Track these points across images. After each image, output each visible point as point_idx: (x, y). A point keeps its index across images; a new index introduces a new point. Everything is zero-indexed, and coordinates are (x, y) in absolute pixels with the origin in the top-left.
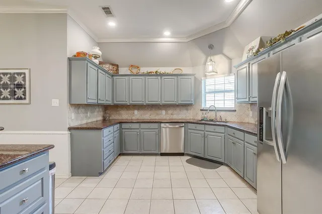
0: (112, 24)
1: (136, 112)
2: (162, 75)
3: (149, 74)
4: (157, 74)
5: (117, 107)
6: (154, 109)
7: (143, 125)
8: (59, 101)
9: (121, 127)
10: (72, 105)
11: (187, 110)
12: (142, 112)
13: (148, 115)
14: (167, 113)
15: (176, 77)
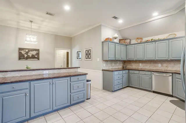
0: (120, 21)
1: (140, 64)
2: (155, 41)
3: (147, 42)
4: (153, 41)
5: (130, 62)
6: (152, 63)
7: (141, 72)
8: (99, 59)
9: (129, 72)
10: (104, 61)
12: (144, 65)
13: (148, 67)
14: (162, 66)
15: (167, 41)
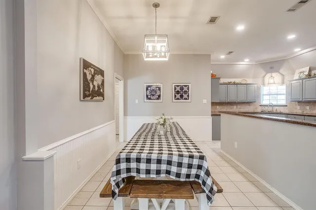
2: (237, 84)
3: (229, 83)
4: (234, 84)
11: (249, 105)
14: (237, 108)
15: (246, 86)
